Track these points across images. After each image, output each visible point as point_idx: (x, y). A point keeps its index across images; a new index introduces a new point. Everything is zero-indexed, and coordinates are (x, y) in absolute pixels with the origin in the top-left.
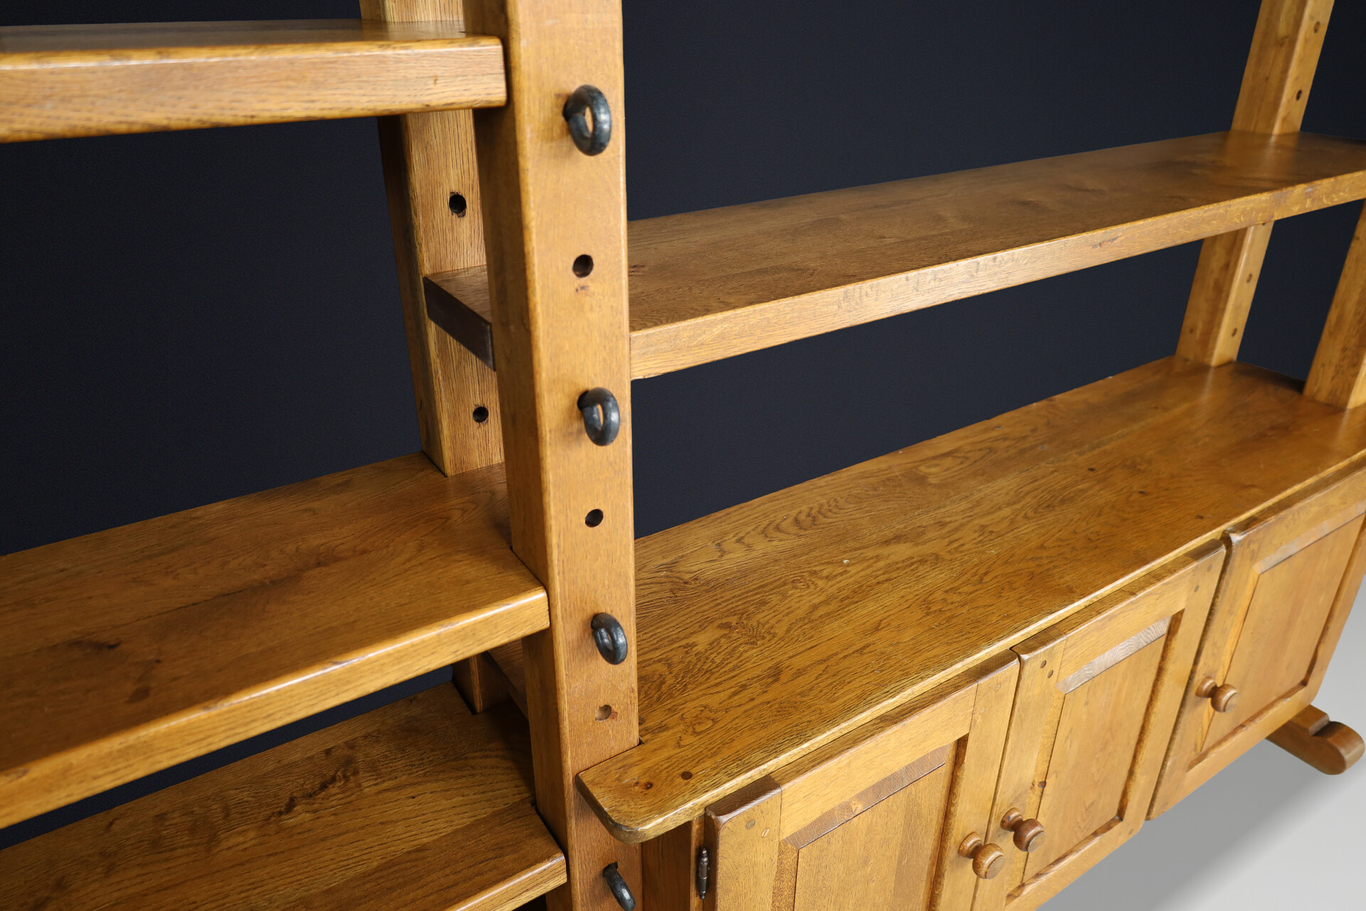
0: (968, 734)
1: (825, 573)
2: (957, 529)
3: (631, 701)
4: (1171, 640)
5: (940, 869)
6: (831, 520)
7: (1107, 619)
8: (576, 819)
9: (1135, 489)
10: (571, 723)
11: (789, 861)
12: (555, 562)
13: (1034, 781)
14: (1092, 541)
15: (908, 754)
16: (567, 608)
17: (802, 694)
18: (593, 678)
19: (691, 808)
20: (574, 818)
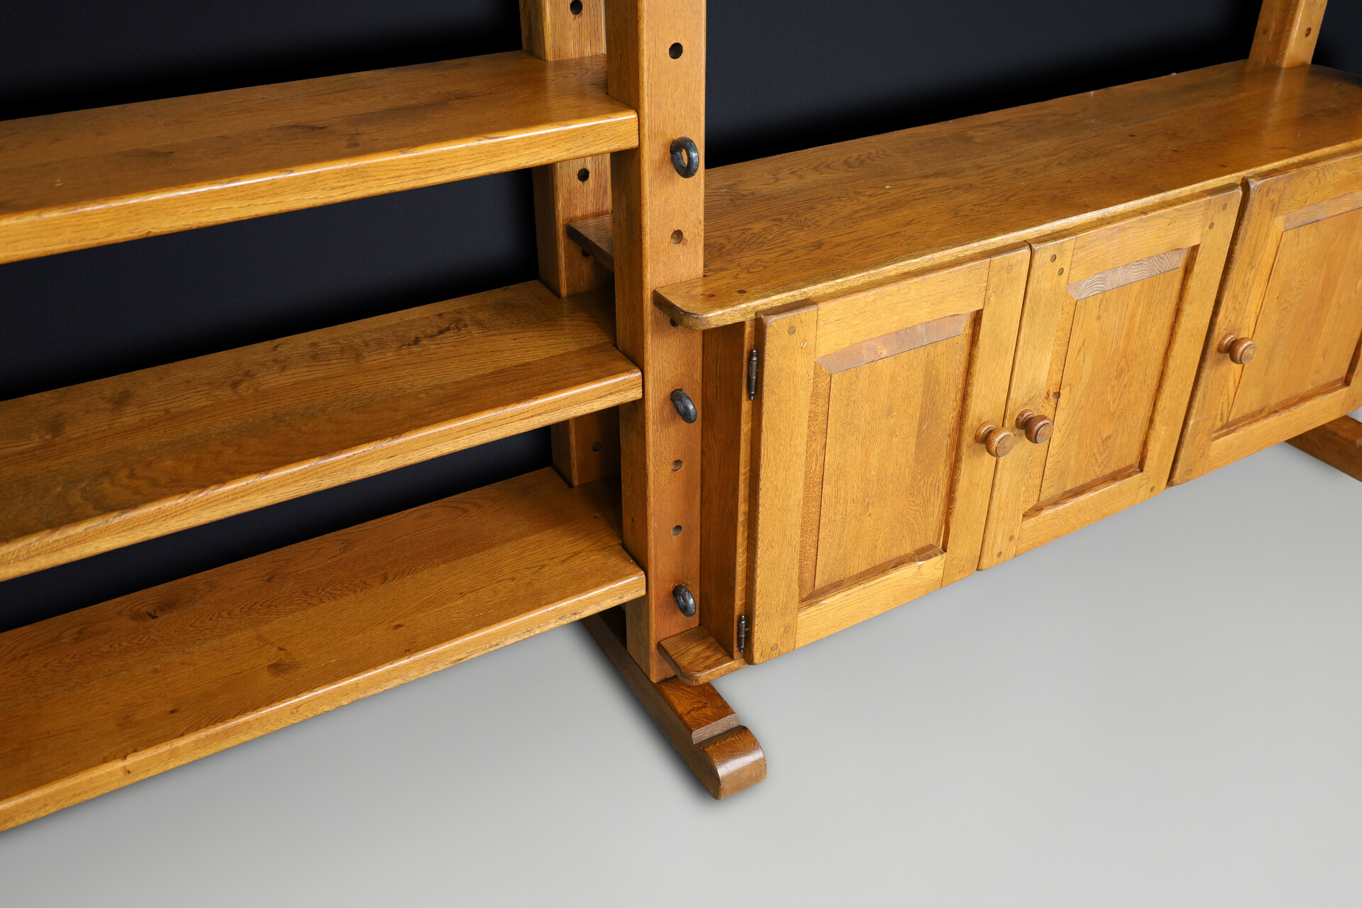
0: (982, 310)
1: (868, 193)
2: (993, 170)
3: (698, 232)
4: (1187, 279)
5: (958, 454)
6: (875, 163)
7: (1116, 230)
8: (652, 334)
9: (1169, 148)
10: (651, 238)
11: (823, 386)
12: (646, 84)
13: (1049, 391)
14: (1116, 179)
15: (928, 310)
16: (653, 128)
17: (839, 256)
18: (670, 201)
19: (744, 308)
20: (650, 333)
